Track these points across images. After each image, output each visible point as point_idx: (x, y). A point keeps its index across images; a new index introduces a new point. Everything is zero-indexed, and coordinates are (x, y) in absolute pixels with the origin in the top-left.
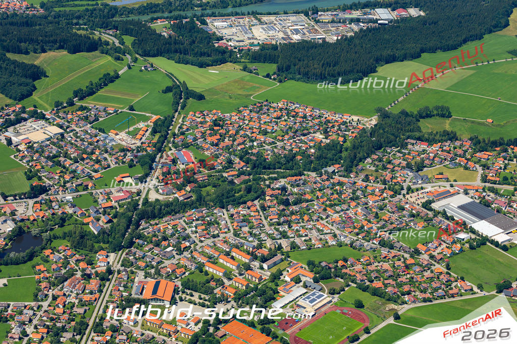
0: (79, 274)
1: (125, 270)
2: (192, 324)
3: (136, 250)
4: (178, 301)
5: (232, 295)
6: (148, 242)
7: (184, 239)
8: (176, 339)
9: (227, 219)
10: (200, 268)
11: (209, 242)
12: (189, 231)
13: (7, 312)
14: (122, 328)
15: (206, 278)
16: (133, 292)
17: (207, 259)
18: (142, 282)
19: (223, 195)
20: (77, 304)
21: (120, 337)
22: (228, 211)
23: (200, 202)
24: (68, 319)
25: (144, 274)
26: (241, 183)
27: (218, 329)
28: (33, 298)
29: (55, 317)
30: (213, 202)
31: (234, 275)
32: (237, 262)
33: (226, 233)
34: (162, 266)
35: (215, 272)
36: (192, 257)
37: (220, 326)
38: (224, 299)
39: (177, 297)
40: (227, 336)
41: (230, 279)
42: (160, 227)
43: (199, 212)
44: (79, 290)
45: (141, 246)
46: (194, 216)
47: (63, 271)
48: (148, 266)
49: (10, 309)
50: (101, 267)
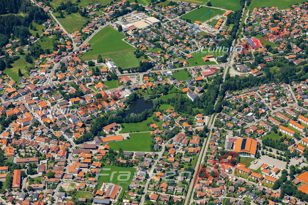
0: (183, 131)
1: (218, 130)
2: (274, 173)
3: (224, 114)
4: (261, 155)
5: (302, 151)
6: (233, 109)
7: (261, 107)
8: (263, 185)
9: (292, 92)
10: (275, 129)
11: (280, 109)
12: (263, 100)
13: (132, 159)
14: (221, 174)
15: (280, 138)
16: (226, 146)
17: (280, 123)
18: (232, 139)
19: (287, 73)
20: (184, 154)
21: (220, 181)
22: (291, 86)
23: (270, 78)
24: (179, 166)
25: (232, 133)
26: (299, 65)
27: (294, 178)
28: (150, 149)
29: (169, 164)
30: (279, 79)
31: (302, 136)
32: (303, 126)
33: (292, 103)
34: (246, 127)
35: (287, 133)
36: (268, 121)
37: (295, 176)
38: (296, 155)
39: (260, 152)
40: (302, 184)
41: (299, 139)
42: (241, 97)
43: (269, 86)
44: (185, 144)
45: (228, 112)
46: (266, 89)
47: (171, 129)
48: (235, 127)
49: (133, 157)
50: (200, 127)
